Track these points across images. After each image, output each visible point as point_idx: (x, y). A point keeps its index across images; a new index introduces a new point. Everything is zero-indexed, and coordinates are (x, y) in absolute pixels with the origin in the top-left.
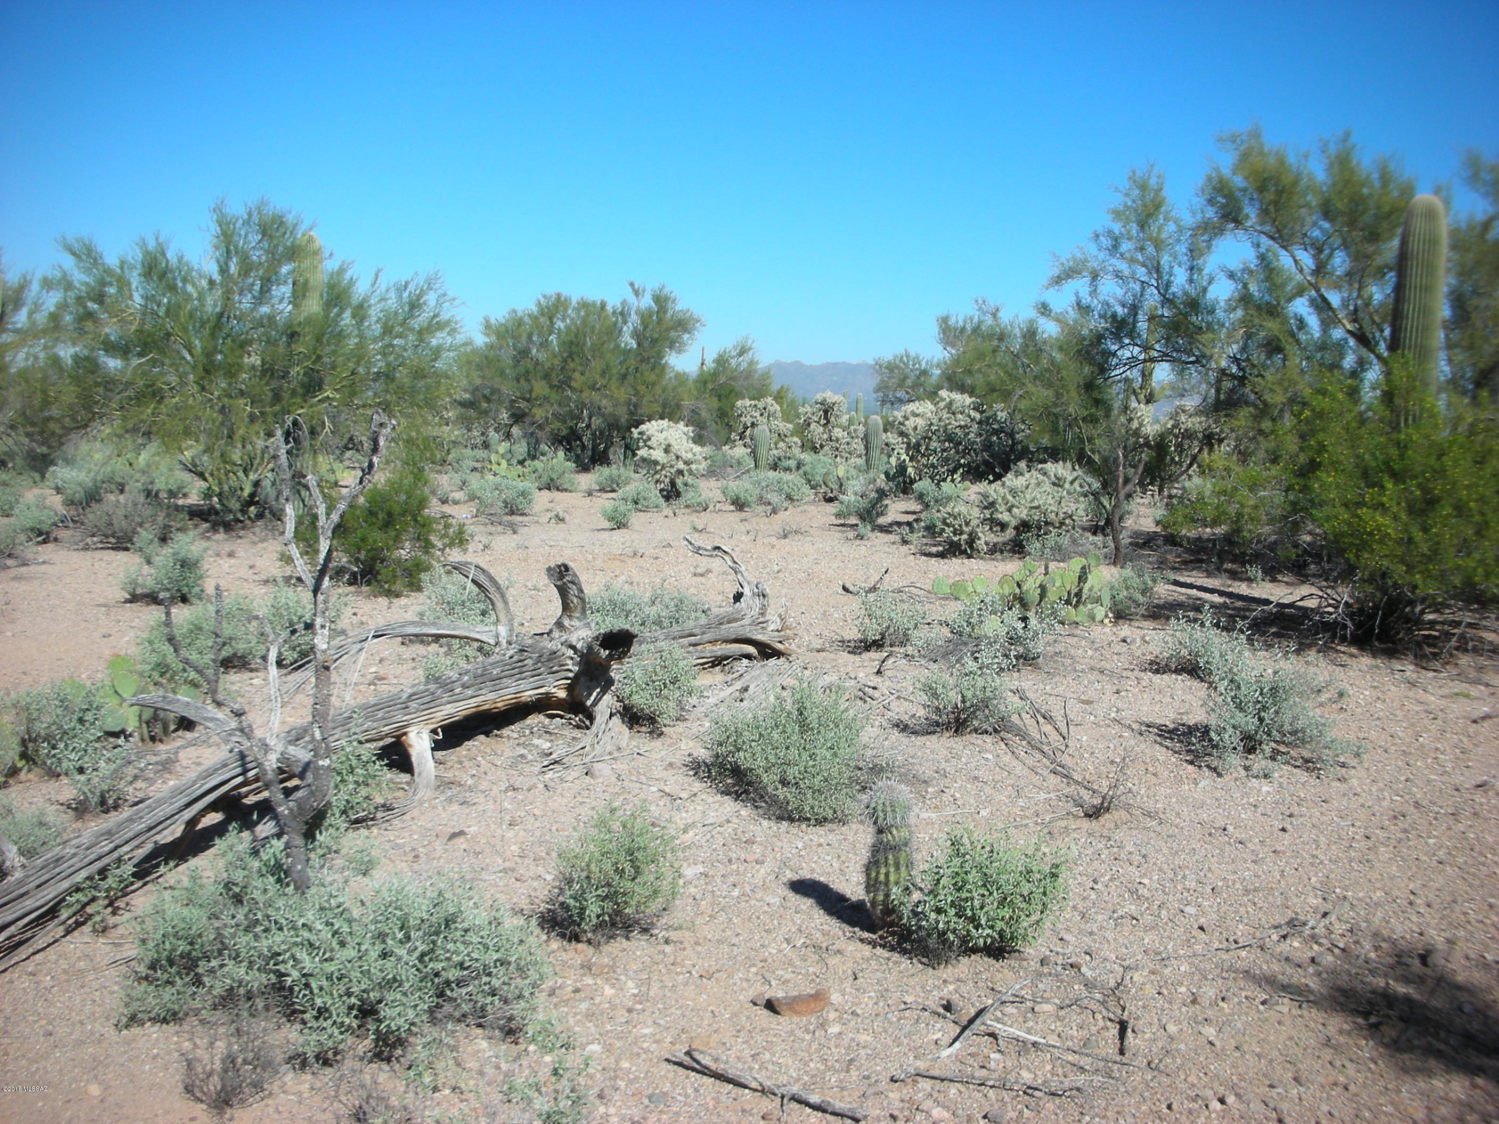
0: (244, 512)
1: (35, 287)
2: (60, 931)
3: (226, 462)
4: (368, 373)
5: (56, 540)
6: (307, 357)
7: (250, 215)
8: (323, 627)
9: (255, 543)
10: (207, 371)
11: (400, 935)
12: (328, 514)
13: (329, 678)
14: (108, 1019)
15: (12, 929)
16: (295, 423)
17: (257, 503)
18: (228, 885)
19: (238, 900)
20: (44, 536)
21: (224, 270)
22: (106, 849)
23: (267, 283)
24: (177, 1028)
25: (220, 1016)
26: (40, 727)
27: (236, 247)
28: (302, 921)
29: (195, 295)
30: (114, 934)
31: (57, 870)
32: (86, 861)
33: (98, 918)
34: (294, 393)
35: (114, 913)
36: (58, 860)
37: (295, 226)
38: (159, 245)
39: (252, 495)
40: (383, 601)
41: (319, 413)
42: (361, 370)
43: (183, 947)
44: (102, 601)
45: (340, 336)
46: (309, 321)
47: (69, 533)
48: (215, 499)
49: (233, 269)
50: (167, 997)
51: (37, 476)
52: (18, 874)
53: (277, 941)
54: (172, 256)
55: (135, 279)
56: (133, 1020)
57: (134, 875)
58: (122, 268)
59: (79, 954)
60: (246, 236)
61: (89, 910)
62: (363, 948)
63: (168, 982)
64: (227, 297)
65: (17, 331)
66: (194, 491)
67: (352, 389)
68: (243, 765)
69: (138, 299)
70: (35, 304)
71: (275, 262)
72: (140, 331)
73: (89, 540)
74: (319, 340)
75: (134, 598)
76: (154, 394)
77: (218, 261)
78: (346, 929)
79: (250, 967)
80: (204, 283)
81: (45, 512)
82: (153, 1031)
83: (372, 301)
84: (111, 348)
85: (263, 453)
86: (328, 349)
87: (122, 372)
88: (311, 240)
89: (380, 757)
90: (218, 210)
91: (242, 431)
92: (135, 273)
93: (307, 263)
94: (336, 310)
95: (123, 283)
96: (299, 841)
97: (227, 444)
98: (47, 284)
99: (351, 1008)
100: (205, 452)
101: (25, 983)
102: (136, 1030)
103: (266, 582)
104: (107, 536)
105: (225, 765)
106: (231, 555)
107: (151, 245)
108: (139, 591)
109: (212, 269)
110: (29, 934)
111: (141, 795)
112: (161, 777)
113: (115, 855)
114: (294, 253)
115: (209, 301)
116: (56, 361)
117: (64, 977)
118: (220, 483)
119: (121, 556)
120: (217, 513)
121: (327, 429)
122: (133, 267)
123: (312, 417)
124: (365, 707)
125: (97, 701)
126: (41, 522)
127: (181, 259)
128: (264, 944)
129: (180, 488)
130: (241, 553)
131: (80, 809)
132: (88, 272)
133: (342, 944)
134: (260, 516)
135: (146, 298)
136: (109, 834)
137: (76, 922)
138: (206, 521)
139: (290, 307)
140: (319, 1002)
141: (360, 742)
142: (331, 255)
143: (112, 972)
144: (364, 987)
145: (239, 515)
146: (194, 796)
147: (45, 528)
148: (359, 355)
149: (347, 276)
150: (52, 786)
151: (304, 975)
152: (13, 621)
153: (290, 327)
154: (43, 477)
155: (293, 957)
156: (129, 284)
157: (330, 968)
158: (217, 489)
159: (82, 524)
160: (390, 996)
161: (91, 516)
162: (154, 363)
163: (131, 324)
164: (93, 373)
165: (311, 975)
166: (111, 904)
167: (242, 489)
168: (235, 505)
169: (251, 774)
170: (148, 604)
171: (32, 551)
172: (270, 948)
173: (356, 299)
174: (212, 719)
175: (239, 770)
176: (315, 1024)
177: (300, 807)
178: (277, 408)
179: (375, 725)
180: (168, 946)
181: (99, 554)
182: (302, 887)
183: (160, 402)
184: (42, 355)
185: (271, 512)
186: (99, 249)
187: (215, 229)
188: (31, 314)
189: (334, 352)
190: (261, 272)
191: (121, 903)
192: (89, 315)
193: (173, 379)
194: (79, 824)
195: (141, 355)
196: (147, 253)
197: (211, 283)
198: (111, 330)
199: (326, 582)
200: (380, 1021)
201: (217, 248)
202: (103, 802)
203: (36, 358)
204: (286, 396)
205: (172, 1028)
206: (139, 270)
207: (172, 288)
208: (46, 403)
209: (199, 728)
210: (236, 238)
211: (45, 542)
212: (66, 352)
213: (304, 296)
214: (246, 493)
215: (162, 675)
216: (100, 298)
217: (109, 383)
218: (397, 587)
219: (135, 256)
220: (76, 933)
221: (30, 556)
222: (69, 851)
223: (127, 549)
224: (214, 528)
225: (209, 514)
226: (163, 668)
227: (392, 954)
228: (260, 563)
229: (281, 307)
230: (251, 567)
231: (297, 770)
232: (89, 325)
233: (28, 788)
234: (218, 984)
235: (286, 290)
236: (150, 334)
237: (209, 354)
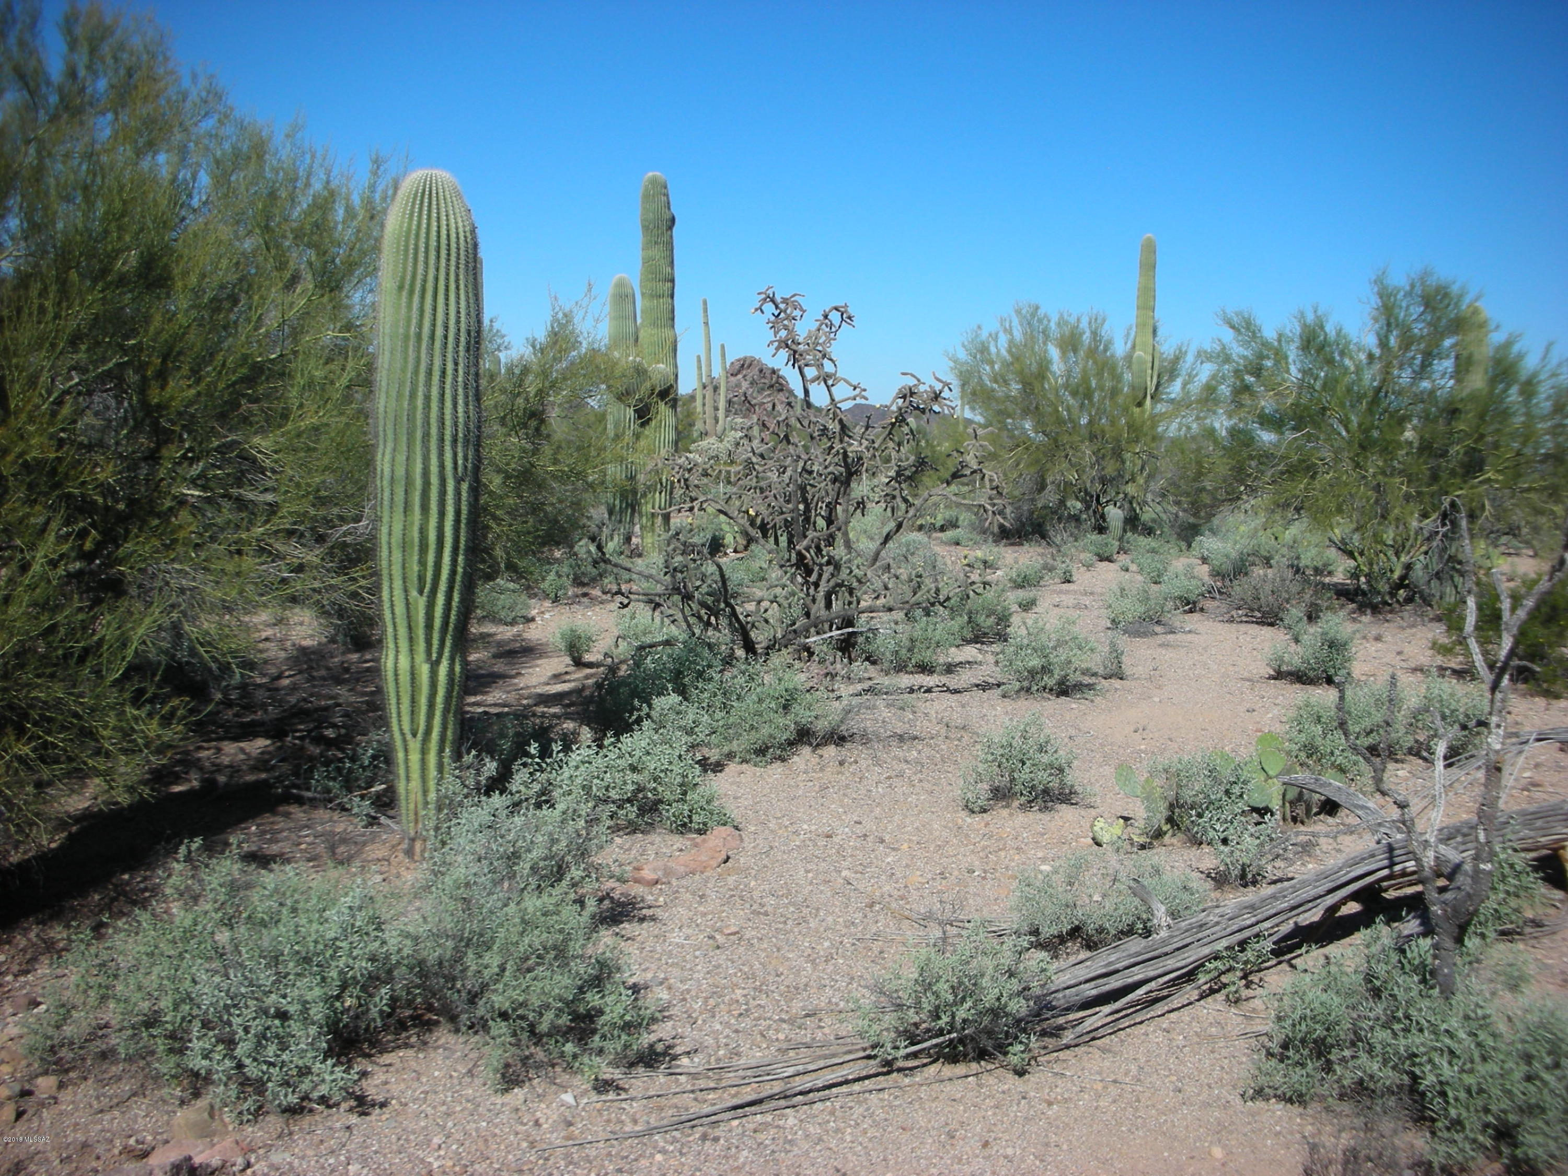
0: (1393, 594)
1: (1190, 358)
2: (1195, 995)
3: (1376, 542)
4: (1536, 454)
5: (1202, 610)
6: (1468, 435)
7: (1412, 286)
8: (1498, 726)
9: (1403, 628)
10: (1362, 447)
11: (1548, 1060)
12: (1513, 609)
13: (1499, 780)
14: (1234, 1087)
15: (1153, 985)
16: (1453, 505)
17: (1407, 586)
18: (1369, 977)
19: (1376, 993)
20: (1191, 606)
21: (1383, 344)
22: (1248, 922)
23: (1428, 356)
24: (1301, 1110)
25: (1346, 1107)
26: (1188, 795)
27: (1397, 319)
28: (1444, 1026)
29: (1352, 369)
30: (1246, 1006)
31: (1200, 935)
32: (1229, 930)
33: (1233, 988)
34: (1453, 473)
35: (1247, 986)
36: (1202, 926)
37: (1460, 297)
38: (1318, 317)
39: (1403, 578)
40: (1540, 702)
41: (1480, 496)
42: (1528, 451)
43: (1320, 1032)
44: (1246, 675)
45: (1505, 414)
46: (1473, 397)
47: (1216, 603)
48: (1363, 579)
49: (1393, 341)
50: (1296, 1078)
51: (1183, 545)
52: (1164, 934)
53: (1417, 1041)
54: (1330, 329)
55: (1292, 352)
56: (1259, 1093)
57: (1273, 952)
58: (1279, 341)
59: (1211, 1019)
60: (1408, 308)
61: (1224, 979)
62: (1506, 1066)
63: (1298, 1063)
64: (1386, 371)
65: (1172, 401)
66: (1341, 569)
67: (1516, 471)
68: (1391, 858)
69: (1294, 372)
70: (1189, 375)
71: (1438, 334)
72: (1296, 405)
73: (1234, 613)
74: (1482, 417)
75: (1279, 675)
76: (1308, 468)
77: (1378, 334)
78: (1490, 1042)
79: (1385, 1062)
80: (1363, 357)
81: (1194, 582)
82: (1278, 1108)
83: (1542, 377)
84: (1266, 421)
85: (1417, 534)
86: (1492, 428)
87: (1276, 446)
88: (1476, 312)
89: (1536, 869)
90: (1379, 281)
91: (1396, 511)
92: (1293, 347)
93: (1471, 336)
94: (1501, 386)
95: (1280, 357)
96: (1449, 943)
97: (1380, 524)
98: (1203, 356)
99: (1487, 1125)
100: (1357, 529)
101: (1160, 1037)
102: (1260, 1104)
103: (1415, 670)
104: (1252, 610)
105: (1373, 856)
106: (1378, 639)
107: (1310, 318)
108: (1284, 668)
109: (1371, 341)
110: (1165, 992)
111: (1279, 874)
112: (1301, 858)
113: (1256, 929)
114: (1459, 325)
115: (1367, 376)
116: (1210, 433)
117: (1196, 1039)
118: (1371, 564)
119: (1267, 632)
120: (1364, 594)
121: (1487, 513)
122: (1290, 341)
123: (1472, 500)
124: (1523, 813)
125: (1245, 775)
126: (1188, 591)
127: (1339, 333)
128: (1402, 1043)
129: (1326, 565)
130: (1388, 638)
131: (1220, 880)
132: (1246, 344)
133: (1484, 1059)
134: (1409, 600)
135: (1304, 372)
136: (1252, 908)
137: (1210, 988)
138: (1353, 601)
139: (1452, 382)
140: (1453, 1112)
141: (1515, 850)
142: (1498, 327)
143: (1241, 1044)
144: (1503, 1106)
145: (1387, 598)
146: (1339, 882)
147: (1192, 597)
148: (1527, 435)
149: (1516, 349)
150: (1193, 853)
151: (1441, 1083)
152: (1160, 687)
153: (1451, 403)
154: (1189, 546)
155: (1430, 1061)
156: (1286, 357)
157: (1469, 1080)
158: (1366, 569)
159: (1230, 596)
160: (1529, 1123)
161: (1238, 589)
162: (1309, 437)
163: (1287, 396)
164: (1248, 446)
165: (1447, 1083)
166: (1245, 977)
167: (1392, 571)
168: (1383, 587)
169: (1397, 868)
170: (1292, 683)
171: (1178, 619)
172: (1407, 1048)
173: (1523, 375)
174: (1363, 807)
175: (1386, 862)
176: (1446, 1135)
177: (1455, 909)
178: (1435, 488)
179: (1532, 834)
180: (1303, 1027)
181: (1243, 627)
182: (1448, 992)
183: (1313, 478)
184: (1194, 426)
185: (1422, 597)
186: (1258, 322)
187: (1375, 301)
188: (1184, 385)
189: (1498, 430)
190: (1422, 346)
191: (1254, 978)
192: (1246, 388)
193: (1328, 455)
194: (1217, 894)
195: (1295, 429)
196: (1305, 326)
197: (1371, 356)
198: (1267, 404)
199: (1506, 681)
200: (1516, 1145)
201: (1376, 320)
202: (1243, 876)
203: (1189, 428)
204: (1444, 475)
205: (1296, 1109)
206: (1297, 343)
207: (1330, 362)
208: (1199, 474)
209: (1342, 813)
210: (1397, 310)
211: (1191, 611)
212: (1221, 423)
213: (1467, 371)
214: (1396, 575)
215: (1309, 756)
216: (1257, 371)
217: (1265, 457)
218: (1557, 688)
219: (1294, 329)
220: (1210, 999)
221: (1177, 624)
222: (1213, 918)
223: (1272, 625)
224: (1361, 609)
225: (1356, 595)
226: (1311, 750)
227: (1538, 1077)
228: (1408, 649)
229: (1442, 382)
230: (1399, 653)
231: (1447, 870)
232: (1246, 399)
233: (1170, 852)
234: (1348, 1074)
235: (1448, 364)
236: (1307, 408)
237: (1365, 430)
